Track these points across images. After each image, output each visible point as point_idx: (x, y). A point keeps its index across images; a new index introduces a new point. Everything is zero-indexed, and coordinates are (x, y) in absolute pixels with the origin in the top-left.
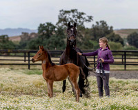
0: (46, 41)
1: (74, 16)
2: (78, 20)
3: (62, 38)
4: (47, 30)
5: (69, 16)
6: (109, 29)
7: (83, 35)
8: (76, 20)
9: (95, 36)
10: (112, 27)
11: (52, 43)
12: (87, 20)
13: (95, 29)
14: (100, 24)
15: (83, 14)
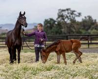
0: (49, 31)
1: (68, 13)
2: (71, 16)
3: (60, 28)
4: (50, 24)
5: (65, 13)
6: (94, 21)
7: (75, 26)
8: (70, 16)
9: (84, 26)
10: (95, 20)
11: (54, 32)
12: (77, 16)
13: (84, 22)
14: (87, 18)
15: (74, 11)
